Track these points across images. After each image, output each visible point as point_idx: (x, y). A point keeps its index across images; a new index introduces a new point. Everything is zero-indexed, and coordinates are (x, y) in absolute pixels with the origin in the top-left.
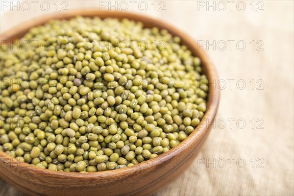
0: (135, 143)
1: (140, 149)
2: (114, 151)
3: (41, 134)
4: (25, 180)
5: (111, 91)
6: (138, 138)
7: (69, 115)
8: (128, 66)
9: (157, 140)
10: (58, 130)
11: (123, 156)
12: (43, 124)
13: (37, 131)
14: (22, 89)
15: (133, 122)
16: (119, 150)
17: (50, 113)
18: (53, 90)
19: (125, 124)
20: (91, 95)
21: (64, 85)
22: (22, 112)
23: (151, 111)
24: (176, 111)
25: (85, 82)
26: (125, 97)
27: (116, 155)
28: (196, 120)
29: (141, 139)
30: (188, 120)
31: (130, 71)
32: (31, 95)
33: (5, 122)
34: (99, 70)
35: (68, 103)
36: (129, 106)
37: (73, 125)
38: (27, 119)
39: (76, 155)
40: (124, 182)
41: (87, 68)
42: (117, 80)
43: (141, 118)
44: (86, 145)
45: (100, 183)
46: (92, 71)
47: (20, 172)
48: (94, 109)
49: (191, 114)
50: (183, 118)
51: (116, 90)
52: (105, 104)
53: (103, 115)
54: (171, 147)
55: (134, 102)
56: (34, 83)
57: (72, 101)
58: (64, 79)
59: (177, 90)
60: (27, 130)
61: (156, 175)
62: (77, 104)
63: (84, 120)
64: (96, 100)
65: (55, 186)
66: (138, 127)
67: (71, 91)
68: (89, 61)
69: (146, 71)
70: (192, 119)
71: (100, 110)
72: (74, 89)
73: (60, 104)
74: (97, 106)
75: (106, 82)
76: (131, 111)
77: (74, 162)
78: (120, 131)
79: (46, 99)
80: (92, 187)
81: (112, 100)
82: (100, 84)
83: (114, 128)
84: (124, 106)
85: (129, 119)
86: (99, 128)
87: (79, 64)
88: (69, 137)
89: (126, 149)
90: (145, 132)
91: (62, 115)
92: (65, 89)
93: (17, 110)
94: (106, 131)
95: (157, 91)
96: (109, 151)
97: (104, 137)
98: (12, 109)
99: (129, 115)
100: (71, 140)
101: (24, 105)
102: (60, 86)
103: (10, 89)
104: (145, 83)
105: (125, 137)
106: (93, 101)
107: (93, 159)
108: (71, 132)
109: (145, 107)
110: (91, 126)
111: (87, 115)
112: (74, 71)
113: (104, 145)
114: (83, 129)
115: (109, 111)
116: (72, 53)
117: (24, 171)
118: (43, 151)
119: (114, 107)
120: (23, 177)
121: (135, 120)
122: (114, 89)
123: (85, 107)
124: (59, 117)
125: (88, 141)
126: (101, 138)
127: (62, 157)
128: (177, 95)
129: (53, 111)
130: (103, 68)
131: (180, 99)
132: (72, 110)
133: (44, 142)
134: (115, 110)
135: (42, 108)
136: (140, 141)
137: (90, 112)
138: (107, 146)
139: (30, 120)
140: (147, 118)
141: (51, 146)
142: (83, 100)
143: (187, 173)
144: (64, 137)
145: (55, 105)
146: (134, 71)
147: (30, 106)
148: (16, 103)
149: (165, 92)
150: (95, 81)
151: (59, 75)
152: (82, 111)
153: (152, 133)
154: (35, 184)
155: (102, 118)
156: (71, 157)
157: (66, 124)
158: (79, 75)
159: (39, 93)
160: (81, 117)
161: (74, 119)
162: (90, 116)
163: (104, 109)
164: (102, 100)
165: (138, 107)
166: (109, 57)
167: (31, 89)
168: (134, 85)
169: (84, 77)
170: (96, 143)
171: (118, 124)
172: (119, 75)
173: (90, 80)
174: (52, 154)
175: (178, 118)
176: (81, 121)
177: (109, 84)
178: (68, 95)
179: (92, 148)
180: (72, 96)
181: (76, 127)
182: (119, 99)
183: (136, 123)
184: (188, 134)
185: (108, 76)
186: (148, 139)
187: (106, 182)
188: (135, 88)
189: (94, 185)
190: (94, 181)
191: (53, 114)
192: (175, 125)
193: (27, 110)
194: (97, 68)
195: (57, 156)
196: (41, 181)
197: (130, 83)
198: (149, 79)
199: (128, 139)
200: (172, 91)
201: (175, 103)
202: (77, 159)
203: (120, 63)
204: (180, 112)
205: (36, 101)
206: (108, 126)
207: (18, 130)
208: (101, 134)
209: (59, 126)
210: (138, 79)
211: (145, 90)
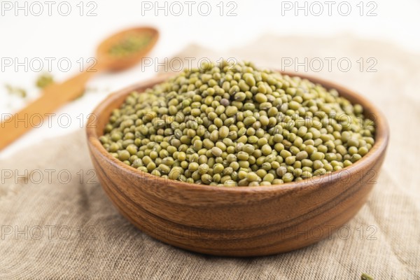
0: (292, 165)
1: (300, 171)
2: (268, 171)
3: (183, 155)
4: (162, 200)
5: (264, 112)
6: (297, 160)
7: (215, 133)
8: (282, 91)
9: (318, 163)
10: (204, 151)
11: (279, 176)
12: (184, 146)
13: (176, 154)
14: (159, 115)
15: (290, 144)
16: (274, 172)
17: (193, 132)
18: (196, 111)
19: (280, 146)
20: (241, 114)
21: (209, 105)
22: (159, 137)
23: (310, 135)
24: (339, 142)
25: (234, 103)
26: (280, 119)
27: (271, 176)
28: (365, 148)
29: (300, 161)
30: (354, 149)
31: (285, 97)
32: (169, 119)
33: (138, 150)
34: (250, 90)
35: (213, 123)
36: (285, 128)
37: (219, 143)
38: (164, 144)
39: (223, 174)
40: (282, 199)
41: (237, 88)
42: (269, 101)
43: (299, 140)
44: (236, 164)
45: (253, 199)
46: (242, 90)
47: (158, 187)
48: (243, 130)
49: (357, 143)
50: (348, 148)
51: (269, 111)
52: (258, 124)
53: (255, 135)
55: (292, 123)
56: (174, 108)
57: (218, 120)
58: (209, 99)
59: (339, 121)
60: (165, 152)
62: (224, 125)
63: (233, 141)
64: (246, 120)
65: (198, 204)
66: (295, 149)
67: (217, 110)
68: (238, 81)
69: (304, 100)
70: (358, 148)
71: (251, 130)
72: (221, 108)
73: (203, 124)
74: (247, 126)
75: (257, 102)
76: (287, 132)
77: (220, 182)
78: (274, 153)
79: (187, 121)
80: (243, 205)
81: (265, 119)
82: (251, 105)
83: (267, 148)
84: (279, 126)
85: (286, 141)
86: (251, 147)
87: (227, 85)
88: (215, 157)
89: (283, 168)
90: (305, 153)
91: (206, 136)
92: (211, 109)
93: (152, 137)
94: (259, 152)
95: (316, 118)
96: (262, 171)
97: (256, 159)
98: (147, 136)
99: (285, 138)
100: (217, 160)
101: (161, 131)
102: (204, 106)
103: (144, 118)
104: (303, 110)
105: (280, 158)
106: (242, 121)
107: (244, 178)
108: (217, 150)
109: (304, 130)
110: (241, 145)
111: (236, 135)
112: (222, 91)
113: (254, 167)
114: (231, 148)
115: (261, 131)
116: (219, 75)
118: (184, 174)
119: (267, 128)
120: (161, 195)
121: (292, 142)
122: (267, 110)
123: (234, 126)
124: (202, 138)
125: (238, 160)
126: (253, 158)
127: (206, 176)
128: (339, 126)
129: (196, 130)
130: (254, 88)
131: (344, 129)
132: (218, 130)
133: (184, 163)
134: (268, 133)
135: (182, 131)
136: (299, 163)
137: (240, 132)
138: (260, 167)
139: (168, 144)
140: (306, 142)
141: (194, 165)
142: (232, 120)
143: (352, 223)
144: (208, 158)
145: (199, 124)
146: (290, 97)
147: (168, 131)
148: (152, 129)
149: (326, 120)
150: (244, 102)
151: (203, 97)
152: (230, 131)
153: (313, 155)
155: (254, 139)
156: (218, 176)
157: (211, 144)
158: (227, 95)
159: (180, 116)
160: (229, 136)
161: (221, 138)
162: (239, 137)
163: (256, 129)
164: (254, 119)
165: (295, 129)
166: (260, 79)
167: (169, 114)
168: (289, 108)
169: (232, 99)
170: (247, 163)
171: (273, 147)
172: (272, 98)
173: (239, 100)
174: (195, 174)
175: (342, 148)
176: (230, 141)
177: (261, 105)
178: (214, 115)
179: (241, 168)
180: (219, 116)
181: (224, 146)
182: (274, 119)
183: (293, 145)
184: (354, 161)
185: (260, 96)
186: (309, 162)
187: (261, 198)
188: (291, 111)
190: (246, 196)
191: (197, 135)
192: (339, 155)
193: (164, 135)
194: (247, 87)
195: (200, 175)
196: (182, 197)
197: (285, 107)
198: (307, 108)
199: (284, 161)
200: (333, 122)
201: (338, 134)
202: (225, 178)
203: (274, 87)
204: (344, 142)
205: (175, 124)
206: (260, 148)
207: (154, 153)
208: (253, 154)
209: (203, 147)
210: (294, 103)
211: (303, 116)
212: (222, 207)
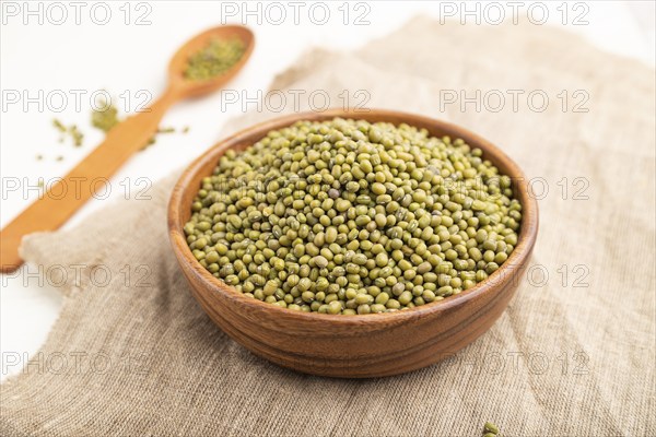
0: (412, 280)
1: (419, 289)
2: (382, 289)
3: (280, 263)
4: (255, 324)
5: (381, 208)
6: (418, 273)
7: (320, 237)
8: (406, 175)
9: (444, 278)
10: (305, 259)
11: (395, 297)
12: (282, 250)
13: (274, 259)
14: (256, 203)
15: (410, 251)
16: (389, 289)
17: (294, 233)
18: (299, 203)
19: (399, 254)
20: (352, 211)
21: (315, 197)
22: (254, 234)
23: (437, 238)
24: (473, 242)
25: (345, 194)
26: (401, 217)
27: (385, 296)
28: (503, 255)
29: (422, 275)
30: (490, 254)
31: (409, 183)
32: (267, 211)
33: (230, 249)
34: (365, 178)
35: (319, 222)
36: (405, 229)
37: (325, 251)
38: (260, 244)
39: (328, 293)
40: (395, 330)
41: (349, 175)
42: (389, 192)
43: (422, 247)
44: (343, 280)
45: (360, 331)
46: (356, 179)
47: (248, 311)
48: (355, 231)
49: (495, 245)
50: (483, 252)
51: (388, 206)
52: (372, 225)
53: (369, 239)
54: (464, 288)
55: (414, 224)
56: (272, 195)
57: (325, 218)
58: (315, 188)
59: (475, 213)
60: (259, 257)
61: (442, 327)
62: (332, 224)
63: (342, 246)
64: (358, 219)
65: (296, 333)
66: (418, 258)
67: (323, 205)
68: (351, 165)
69: (433, 185)
70: (496, 253)
71: (364, 233)
72: (329, 202)
73: (307, 223)
74: (360, 228)
75: (374, 194)
76: (408, 236)
77: (324, 302)
78: (392, 263)
79: (288, 216)
80: (349, 336)
81: (382, 219)
82: (366, 198)
83: (383, 257)
84: (399, 228)
85: (406, 248)
86: (362, 257)
87: (337, 169)
88: (319, 268)
89: (400, 286)
90: (428, 265)
91: (310, 238)
92: (317, 202)
93: (246, 231)
94: (372, 262)
95: (446, 211)
96: (375, 289)
97: (369, 270)
98: (240, 230)
99: (405, 242)
100: (321, 272)
101: (256, 225)
102: (309, 198)
103: (237, 203)
104: (430, 200)
105: (398, 271)
106: (355, 220)
107: (352, 298)
108: (322, 260)
109: (429, 232)
110: (350, 254)
111: (346, 239)
112: (331, 178)
113: (367, 282)
114: (339, 257)
115: (377, 234)
116: (328, 154)
117: (254, 309)
118: (281, 287)
119: (384, 229)
120: (252, 319)
121: (414, 249)
122: (385, 205)
123: (343, 227)
124: (306, 241)
125: (346, 274)
126: (364, 270)
127: (308, 295)
128: (475, 221)
129: (298, 231)
130: (371, 175)
131: (481, 225)
132: (325, 232)
133: (283, 274)
134: (385, 234)
135: (282, 228)
136: (420, 277)
137: (350, 235)
138: (373, 283)
139: (265, 245)
140: (431, 247)
141: (293, 279)
142: (341, 218)
144: (311, 268)
145: (301, 223)
146: (415, 182)
147: (265, 225)
148: (246, 222)
149: (459, 214)
150: (358, 194)
151: (308, 184)
152: (339, 233)
153: (438, 267)
154: (268, 330)
155: (367, 244)
156: (321, 294)
157: (315, 250)
158: (337, 184)
159: (280, 207)
160: (337, 241)
161: (326, 243)
162: (349, 241)
163: (370, 231)
164: (368, 218)
165: (419, 231)
166: (379, 161)
167: (268, 204)
168: (414, 201)
169: (343, 187)
170: (357, 277)
171: (390, 254)
172: (393, 187)
173: (351, 191)
174: (294, 290)
175: (476, 252)
176: (337, 247)
177: (378, 198)
178: (320, 211)
179: (351, 285)
180: (326, 213)
181: (330, 255)
182: (392, 218)
183: (415, 253)
184: (490, 273)
185: (378, 187)
186: (432, 276)
187: (370, 330)
188: (415, 205)
189: (352, 333)
190: (353, 328)
191: (298, 236)
192: (472, 261)
193: (261, 231)
194: (362, 174)
195: (300, 293)
196: (277, 324)
197: (407, 199)
198: (436, 196)
199: (402, 274)
200: (468, 214)
201: (472, 231)
202: (329, 298)
203: (395, 171)
204: (479, 243)
205: (274, 219)
206: (374, 256)
207: (248, 257)
208: (365, 265)
209: (306, 253)
210: (420, 194)
211: (430, 209)
212: (325, 337)
